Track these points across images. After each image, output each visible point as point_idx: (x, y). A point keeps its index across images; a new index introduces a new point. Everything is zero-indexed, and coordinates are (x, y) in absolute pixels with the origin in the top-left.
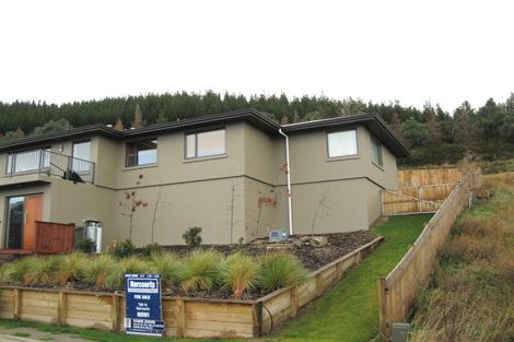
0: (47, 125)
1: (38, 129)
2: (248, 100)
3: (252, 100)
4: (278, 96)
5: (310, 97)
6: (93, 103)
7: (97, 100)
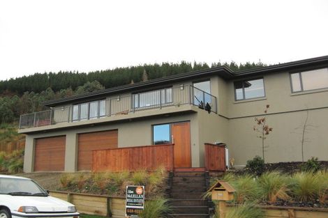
0: (85, 85)
1: (80, 88)
2: (210, 66)
3: (213, 66)
4: (229, 63)
5: (251, 63)
6: (109, 71)
7: (111, 69)
